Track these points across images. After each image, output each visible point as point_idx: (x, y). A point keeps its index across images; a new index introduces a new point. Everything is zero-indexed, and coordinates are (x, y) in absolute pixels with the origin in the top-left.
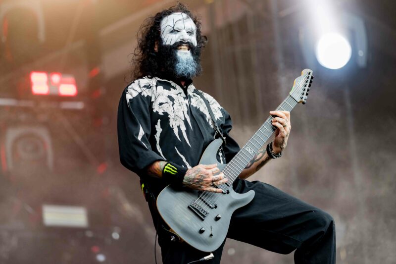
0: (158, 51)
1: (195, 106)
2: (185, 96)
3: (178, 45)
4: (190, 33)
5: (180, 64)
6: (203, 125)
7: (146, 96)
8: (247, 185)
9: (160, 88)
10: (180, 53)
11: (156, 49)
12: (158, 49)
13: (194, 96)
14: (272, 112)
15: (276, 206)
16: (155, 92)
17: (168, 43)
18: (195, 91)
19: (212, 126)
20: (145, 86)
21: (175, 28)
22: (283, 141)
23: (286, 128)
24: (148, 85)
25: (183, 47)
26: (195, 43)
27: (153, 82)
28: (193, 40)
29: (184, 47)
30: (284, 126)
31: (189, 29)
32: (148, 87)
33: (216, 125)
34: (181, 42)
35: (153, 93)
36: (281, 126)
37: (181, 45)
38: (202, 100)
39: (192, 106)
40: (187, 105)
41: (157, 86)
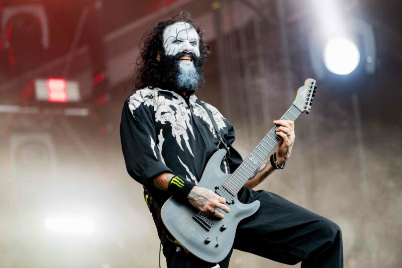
0: (160, 62)
1: (197, 115)
2: (187, 106)
3: (180, 56)
4: (193, 43)
5: (183, 75)
6: (206, 134)
7: (148, 106)
8: (252, 195)
9: (162, 98)
10: (183, 64)
11: (158, 59)
12: (160, 59)
13: (196, 106)
14: (275, 122)
15: (281, 216)
16: (157, 102)
17: (170, 53)
18: (197, 101)
19: (215, 136)
20: (147, 96)
21: (178, 39)
22: (288, 151)
23: (290, 137)
24: (150, 95)
25: (185, 58)
26: (198, 54)
27: (155, 92)
28: (196, 50)
29: (187, 57)
30: (288, 136)
31: (192, 39)
32: (151, 97)
33: (219, 135)
34: (183, 52)
35: (155, 103)
36: (286, 135)
37: (184, 56)
38: (204, 110)
39: (195, 115)
40: (189, 114)
41: (158, 96)
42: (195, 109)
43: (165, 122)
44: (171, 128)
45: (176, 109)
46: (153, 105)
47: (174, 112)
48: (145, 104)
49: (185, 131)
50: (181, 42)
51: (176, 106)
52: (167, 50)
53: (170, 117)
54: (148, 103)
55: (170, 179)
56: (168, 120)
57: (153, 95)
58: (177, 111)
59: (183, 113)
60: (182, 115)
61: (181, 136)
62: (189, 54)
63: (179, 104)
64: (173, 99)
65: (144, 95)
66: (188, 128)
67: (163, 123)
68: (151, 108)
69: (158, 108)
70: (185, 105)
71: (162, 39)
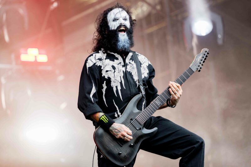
1: (129, 71)
5: (120, 43)
6: (132, 85)
16: (104, 63)
21: (116, 18)
27: (104, 56)
29: (122, 28)
31: (124, 17)
34: (120, 26)
40: (123, 71)
41: (106, 59)
42: (128, 67)
43: (108, 77)
44: (111, 81)
45: (115, 69)
46: (101, 65)
47: (113, 71)
48: (96, 65)
49: (119, 83)
50: (118, 20)
51: (116, 66)
52: (111, 27)
53: (110, 75)
54: (99, 63)
55: (100, 117)
56: (109, 76)
57: (102, 59)
58: (115, 70)
59: (120, 71)
60: (119, 72)
61: (117, 87)
62: (123, 26)
63: (118, 64)
64: (115, 60)
65: (97, 58)
66: (121, 81)
67: (106, 77)
68: (100, 67)
69: (104, 68)
70: (123, 64)
71: (107, 20)
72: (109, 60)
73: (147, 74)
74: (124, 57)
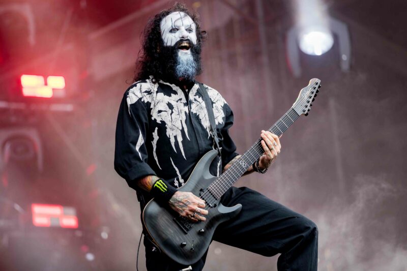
5: (181, 66)
21: (174, 27)
27: (154, 87)
34: (180, 40)
40: (186, 113)
41: (157, 92)
42: (193, 106)
44: (166, 128)
45: (173, 108)
47: (170, 111)
49: (180, 132)
52: (165, 41)
55: (153, 182)
59: (180, 112)
62: (186, 40)
64: (172, 94)
68: (149, 104)
69: (155, 105)
70: (184, 101)
71: (160, 30)
72: (162, 94)
73: (223, 118)
74: (187, 90)
